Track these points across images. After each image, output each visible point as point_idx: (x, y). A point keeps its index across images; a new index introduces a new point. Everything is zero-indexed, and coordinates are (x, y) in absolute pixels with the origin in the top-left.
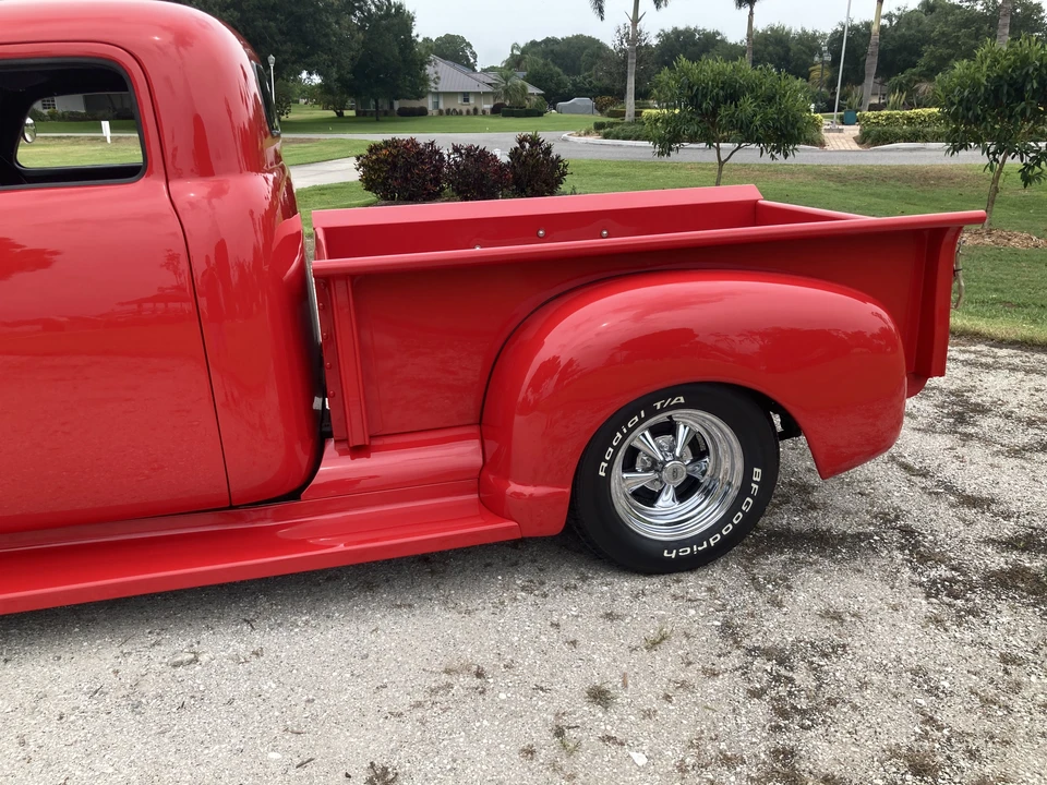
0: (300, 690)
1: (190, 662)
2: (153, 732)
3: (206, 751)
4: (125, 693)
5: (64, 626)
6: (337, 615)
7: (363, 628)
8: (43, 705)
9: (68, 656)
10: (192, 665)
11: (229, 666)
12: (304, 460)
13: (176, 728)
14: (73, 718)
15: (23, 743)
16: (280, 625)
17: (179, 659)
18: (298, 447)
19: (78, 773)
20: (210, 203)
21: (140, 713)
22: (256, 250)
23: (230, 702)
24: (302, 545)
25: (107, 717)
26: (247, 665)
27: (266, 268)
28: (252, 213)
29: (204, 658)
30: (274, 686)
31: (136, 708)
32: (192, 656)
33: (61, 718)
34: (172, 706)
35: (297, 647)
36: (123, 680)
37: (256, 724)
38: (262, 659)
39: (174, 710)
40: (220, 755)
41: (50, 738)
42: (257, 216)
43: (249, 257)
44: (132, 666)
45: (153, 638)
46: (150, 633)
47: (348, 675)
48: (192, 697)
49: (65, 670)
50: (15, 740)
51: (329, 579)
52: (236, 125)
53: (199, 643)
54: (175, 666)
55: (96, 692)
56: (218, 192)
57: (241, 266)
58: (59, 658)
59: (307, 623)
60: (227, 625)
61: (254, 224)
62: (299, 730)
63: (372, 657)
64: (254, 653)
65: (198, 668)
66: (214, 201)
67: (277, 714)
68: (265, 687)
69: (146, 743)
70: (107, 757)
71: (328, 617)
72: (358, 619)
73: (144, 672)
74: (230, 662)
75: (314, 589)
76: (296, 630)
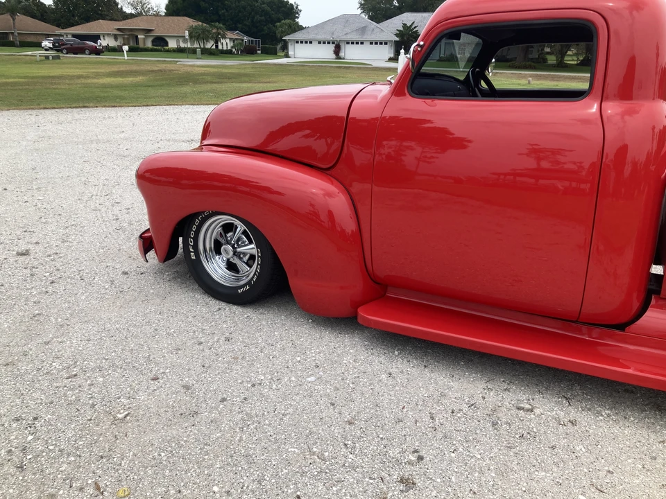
0: (603, 461)
1: (528, 410)
2: (504, 445)
3: (537, 473)
4: (489, 413)
5: (455, 358)
6: (632, 419)
7: (653, 436)
8: (443, 401)
9: (457, 377)
10: (529, 413)
11: (553, 424)
12: (636, 305)
13: (518, 448)
14: (459, 415)
15: (432, 418)
16: (589, 409)
17: (522, 405)
18: (635, 295)
19: (461, 449)
20: (622, 118)
21: (496, 429)
22: (649, 154)
23: (553, 448)
24: (616, 362)
25: (478, 423)
26: (565, 428)
27: (653, 168)
28: (654, 128)
29: (537, 411)
30: (583, 450)
31: (494, 424)
32: (530, 407)
33: (453, 412)
34: (516, 434)
35: (601, 430)
36: (487, 405)
37: (571, 471)
38: (576, 428)
39: (517, 436)
40: (546, 480)
41: (447, 421)
42: (657, 130)
43: (643, 158)
44: (492, 397)
45: (505, 386)
46: (503, 381)
47: (641, 467)
48: (528, 433)
49: (455, 384)
50: (429, 415)
51: (626, 391)
52: (660, 64)
53: (533, 400)
54: (519, 408)
55: (472, 405)
56: (631, 112)
57: (635, 164)
58: (453, 376)
59: (609, 416)
60: (552, 395)
61: (653, 135)
62: (602, 490)
63: (659, 460)
64: (570, 421)
65: (532, 416)
66: (627, 118)
67: (586, 470)
68: (578, 449)
69: (500, 450)
70: (477, 447)
71: (625, 418)
72: (648, 427)
73: (500, 404)
74: (554, 421)
75: (614, 394)
76: (602, 418)
